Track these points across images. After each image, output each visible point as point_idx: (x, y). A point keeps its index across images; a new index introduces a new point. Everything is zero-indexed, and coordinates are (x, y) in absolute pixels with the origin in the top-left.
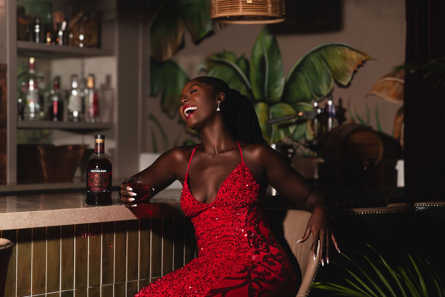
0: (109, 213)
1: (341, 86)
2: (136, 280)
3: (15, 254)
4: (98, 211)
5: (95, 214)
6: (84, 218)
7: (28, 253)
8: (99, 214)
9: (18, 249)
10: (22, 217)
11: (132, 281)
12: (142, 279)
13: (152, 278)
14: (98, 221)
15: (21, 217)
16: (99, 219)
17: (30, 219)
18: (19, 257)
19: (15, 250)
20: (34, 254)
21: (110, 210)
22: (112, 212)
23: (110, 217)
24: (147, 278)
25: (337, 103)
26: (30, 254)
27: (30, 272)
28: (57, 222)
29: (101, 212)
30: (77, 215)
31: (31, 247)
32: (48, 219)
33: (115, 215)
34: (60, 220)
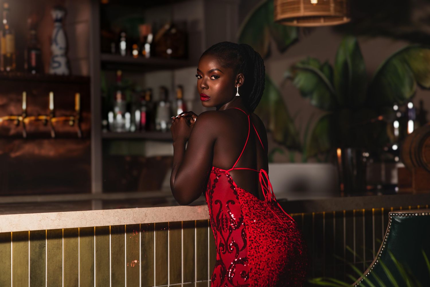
0: (146, 214)
1: (423, 88)
2: (180, 284)
3: (45, 256)
4: (133, 213)
5: (131, 216)
6: (118, 220)
7: (58, 254)
8: (135, 216)
9: (47, 251)
10: (49, 217)
11: (175, 284)
12: (187, 283)
13: (198, 282)
14: (134, 223)
15: (47, 218)
16: (135, 221)
17: (58, 220)
18: (49, 259)
19: (45, 251)
20: (65, 256)
21: (147, 212)
22: (149, 214)
23: (147, 219)
24: (192, 282)
25: (418, 106)
26: (61, 255)
27: (61, 273)
28: (87, 223)
29: (137, 214)
30: (111, 217)
31: (61, 248)
32: (78, 220)
33: (153, 217)
34: (92, 221)
